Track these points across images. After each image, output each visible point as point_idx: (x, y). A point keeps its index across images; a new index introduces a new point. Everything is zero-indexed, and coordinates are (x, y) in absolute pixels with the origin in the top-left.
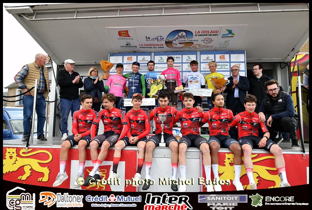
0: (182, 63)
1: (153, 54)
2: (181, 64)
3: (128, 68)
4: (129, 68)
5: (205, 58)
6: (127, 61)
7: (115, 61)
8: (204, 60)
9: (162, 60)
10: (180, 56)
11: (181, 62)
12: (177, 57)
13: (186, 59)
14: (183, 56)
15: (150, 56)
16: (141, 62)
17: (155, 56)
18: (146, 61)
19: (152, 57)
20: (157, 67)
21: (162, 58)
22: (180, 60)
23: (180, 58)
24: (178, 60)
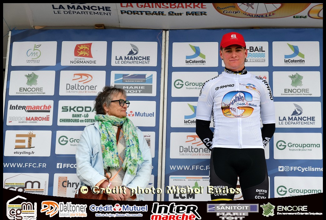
0: (271, 69)
1: (166, 36)
2: (266, 74)
3: (76, 82)
4: (81, 84)
6: (73, 58)
7: (30, 58)
10: (265, 45)
11: (266, 64)
13: (286, 56)
14: (275, 44)
15: (155, 44)
16: (124, 62)
17: (175, 44)
18: (143, 60)
19: (163, 47)
20: (182, 82)
21: (197, 52)
22: (262, 58)
23: (264, 51)
24: (257, 58)
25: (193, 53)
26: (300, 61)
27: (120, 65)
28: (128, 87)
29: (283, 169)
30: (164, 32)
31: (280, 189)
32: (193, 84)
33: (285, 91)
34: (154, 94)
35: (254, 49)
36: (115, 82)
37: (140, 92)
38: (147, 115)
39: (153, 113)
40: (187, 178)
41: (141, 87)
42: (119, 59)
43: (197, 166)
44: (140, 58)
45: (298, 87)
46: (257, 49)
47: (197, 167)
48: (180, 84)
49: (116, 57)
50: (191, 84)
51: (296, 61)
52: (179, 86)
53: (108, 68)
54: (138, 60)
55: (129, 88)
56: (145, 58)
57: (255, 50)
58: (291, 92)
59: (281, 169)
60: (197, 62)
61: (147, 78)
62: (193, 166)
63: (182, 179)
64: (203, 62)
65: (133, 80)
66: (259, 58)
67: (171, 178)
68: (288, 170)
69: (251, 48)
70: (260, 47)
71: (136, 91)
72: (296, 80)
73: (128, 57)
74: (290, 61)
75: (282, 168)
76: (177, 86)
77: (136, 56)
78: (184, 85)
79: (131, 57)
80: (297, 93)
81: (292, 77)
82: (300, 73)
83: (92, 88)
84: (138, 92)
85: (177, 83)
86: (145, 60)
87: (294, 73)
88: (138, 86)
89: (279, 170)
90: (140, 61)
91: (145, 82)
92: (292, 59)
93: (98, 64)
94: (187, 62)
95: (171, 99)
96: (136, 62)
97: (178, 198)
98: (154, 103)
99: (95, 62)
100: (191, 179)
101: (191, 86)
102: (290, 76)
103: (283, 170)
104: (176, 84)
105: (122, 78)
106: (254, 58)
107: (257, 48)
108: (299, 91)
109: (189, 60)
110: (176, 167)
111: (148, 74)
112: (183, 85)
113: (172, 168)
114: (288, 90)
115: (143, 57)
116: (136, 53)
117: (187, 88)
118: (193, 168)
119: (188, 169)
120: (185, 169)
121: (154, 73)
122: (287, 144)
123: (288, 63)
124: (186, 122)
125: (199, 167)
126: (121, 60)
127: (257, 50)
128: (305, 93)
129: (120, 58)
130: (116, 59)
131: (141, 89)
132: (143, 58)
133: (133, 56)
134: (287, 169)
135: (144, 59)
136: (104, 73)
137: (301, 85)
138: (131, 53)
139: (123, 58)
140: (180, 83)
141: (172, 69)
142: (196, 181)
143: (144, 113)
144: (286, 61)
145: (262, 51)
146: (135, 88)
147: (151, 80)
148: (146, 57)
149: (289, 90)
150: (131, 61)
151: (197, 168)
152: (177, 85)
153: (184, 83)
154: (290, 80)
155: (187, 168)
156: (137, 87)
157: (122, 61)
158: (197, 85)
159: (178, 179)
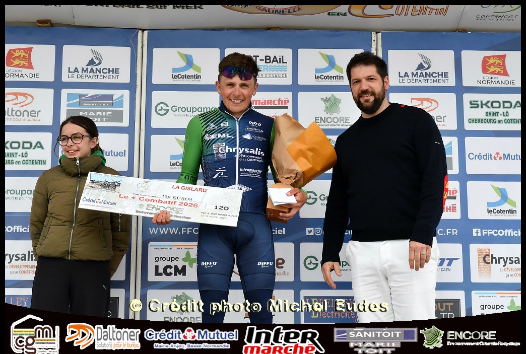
0: (295, 88)
1: (143, 39)
2: (288, 95)
5: (412, 68)
8: (406, 75)
9: (191, 72)
10: (287, 53)
11: (289, 81)
12: (267, 59)
13: (317, 71)
14: (301, 52)
15: (128, 50)
16: (81, 77)
17: (156, 51)
18: (109, 73)
19: (139, 55)
20: (167, 106)
21: (189, 62)
22: (283, 72)
23: (286, 63)
24: (275, 72)
25: (183, 64)
26: (337, 77)
27: (75, 80)
28: (86, 113)
29: (313, 231)
30: (140, 32)
31: (308, 261)
32: (184, 110)
33: (316, 120)
34: (125, 123)
35: (272, 59)
36: (68, 105)
37: (105, 120)
38: (116, 154)
39: (125, 151)
40: (174, 245)
41: (106, 114)
42: (74, 72)
43: (188, 229)
44: (105, 71)
45: (334, 115)
46: (276, 59)
47: (190, 230)
48: (164, 110)
49: (69, 68)
50: (180, 109)
51: (331, 78)
52: (163, 112)
53: (57, 85)
54: (102, 73)
55: (88, 114)
56: (113, 71)
57: (273, 61)
58: (324, 122)
59: (310, 232)
60: (188, 77)
61: (115, 100)
62: (183, 229)
63: (167, 247)
64: (198, 77)
65: (95, 103)
66: (279, 72)
67: (151, 245)
68: (320, 233)
69: (267, 58)
70: (280, 56)
71: (99, 119)
72: (332, 105)
73: (87, 69)
74: (322, 77)
75: (311, 230)
76: (160, 112)
77: (98, 67)
78: (170, 110)
79: (92, 69)
80: (332, 123)
81: (326, 100)
82: (338, 95)
83: (32, 113)
84: (102, 121)
85: (159, 107)
86: (113, 73)
87: (328, 94)
88: (102, 111)
89: (308, 234)
90: (105, 75)
91: (112, 105)
92: (326, 74)
93: (41, 79)
94: (174, 77)
95: (150, 131)
96: (99, 76)
97: (161, 274)
98: (126, 136)
99: (37, 76)
100: (181, 247)
101: (180, 112)
102: (323, 99)
103: (312, 234)
104: (158, 109)
105: (78, 100)
106: (271, 72)
107: (275, 57)
108: (335, 120)
109: (176, 74)
110: (159, 229)
111: (116, 93)
112: (168, 110)
113: (153, 231)
114: (319, 119)
115: (109, 69)
116: (99, 64)
117: (174, 115)
118: (183, 231)
119: (176, 233)
120: (172, 233)
121: (126, 93)
122: (318, 197)
123: (320, 79)
124: (172, 165)
125: (192, 230)
126: (76, 73)
127: (275, 61)
128: (344, 124)
129: (75, 70)
130: (69, 72)
131: (106, 116)
132: (109, 71)
133: (94, 68)
134: (318, 231)
135: (111, 73)
136: (50, 92)
137: (338, 112)
138: (91, 62)
139: (80, 71)
140: (164, 107)
141: (152, 88)
142: (187, 250)
143: (112, 151)
144: (317, 78)
145: (283, 62)
146: (97, 115)
147: (121, 104)
148: (113, 69)
149: (321, 118)
150: (92, 74)
151: (188, 231)
152: (160, 110)
153: (170, 108)
154: (323, 105)
155: (174, 231)
156: (100, 114)
157: (78, 74)
158: (189, 110)
159: (162, 247)
